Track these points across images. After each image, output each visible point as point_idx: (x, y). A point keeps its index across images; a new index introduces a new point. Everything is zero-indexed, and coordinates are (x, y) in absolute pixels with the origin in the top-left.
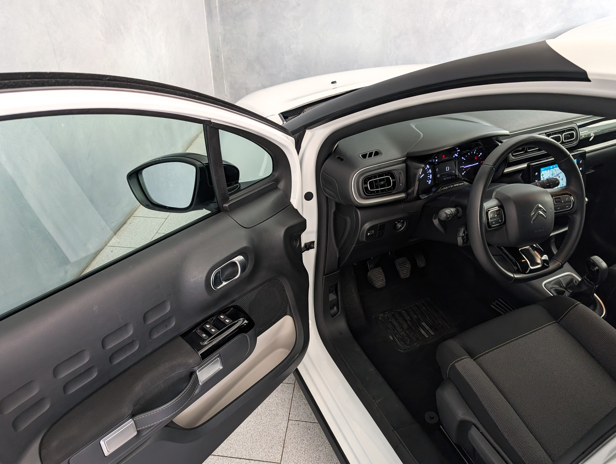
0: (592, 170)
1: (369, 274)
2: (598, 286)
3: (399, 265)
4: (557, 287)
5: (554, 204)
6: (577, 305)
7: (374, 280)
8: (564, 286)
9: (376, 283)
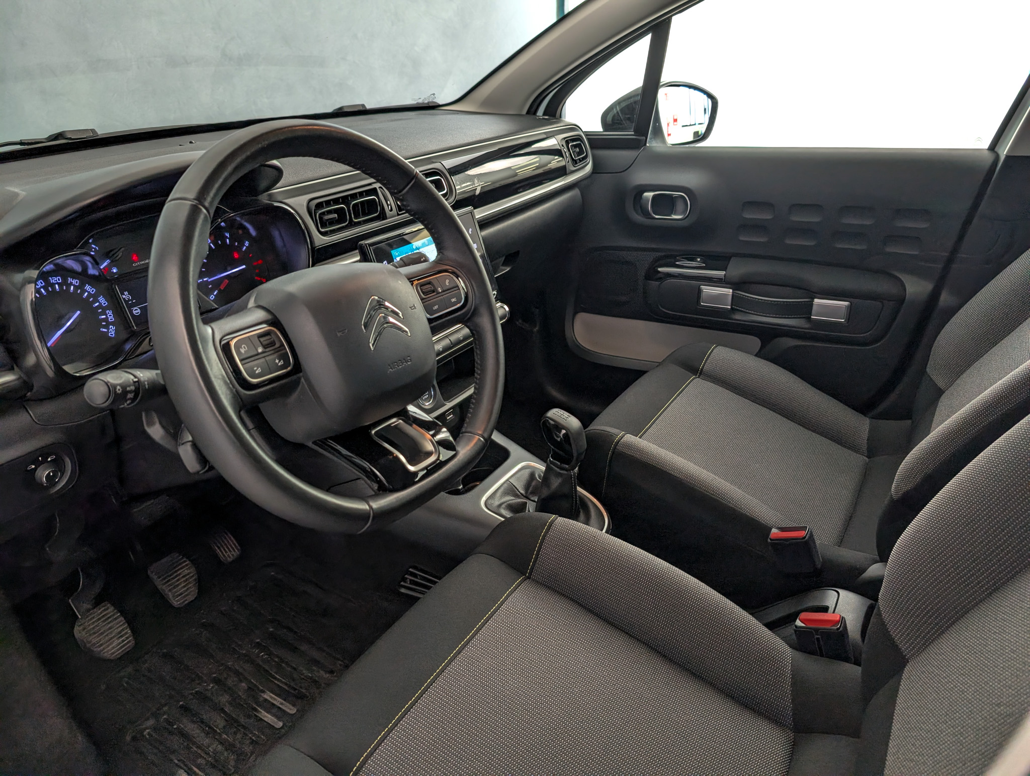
0: (506, 268)
1: (78, 632)
2: (577, 468)
3: (159, 577)
4: (509, 499)
5: (422, 299)
6: (553, 521)
7: (94, 644)
8: (522, 492)
9: (104, 649)
